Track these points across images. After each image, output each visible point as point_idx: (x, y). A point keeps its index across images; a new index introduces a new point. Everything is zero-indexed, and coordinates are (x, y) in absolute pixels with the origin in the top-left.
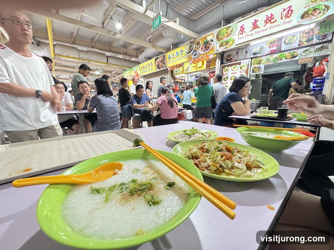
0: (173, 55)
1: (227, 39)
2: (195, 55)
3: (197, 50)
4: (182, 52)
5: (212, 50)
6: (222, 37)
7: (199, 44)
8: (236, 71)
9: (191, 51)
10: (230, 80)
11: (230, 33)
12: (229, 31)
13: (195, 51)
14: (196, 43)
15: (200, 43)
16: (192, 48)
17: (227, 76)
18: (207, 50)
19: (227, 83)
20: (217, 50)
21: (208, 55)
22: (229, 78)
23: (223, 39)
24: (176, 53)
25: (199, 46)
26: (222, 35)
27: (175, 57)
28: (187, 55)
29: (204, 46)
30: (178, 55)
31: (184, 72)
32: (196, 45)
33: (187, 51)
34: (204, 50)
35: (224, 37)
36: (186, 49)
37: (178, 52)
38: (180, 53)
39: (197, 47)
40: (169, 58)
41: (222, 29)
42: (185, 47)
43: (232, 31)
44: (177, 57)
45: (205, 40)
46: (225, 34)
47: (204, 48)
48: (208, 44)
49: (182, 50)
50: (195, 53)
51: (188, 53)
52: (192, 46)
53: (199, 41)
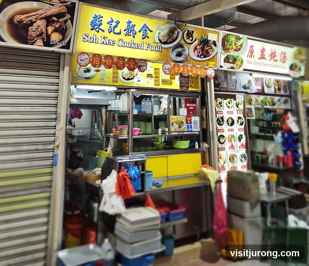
0: (114, 24)
1: (236, 54)
2: (179, 55)
3: (186, 48)
4: (148, 31)
5: (213, 61)
6: (229, 47)
7: (192, 36)
9: (171, 43)
10: (227, 124)
11: (239, 47)
12: (239, 43)
13: (180, 46)
14: (186, 32)
15: (195, 35)
16: (175, 36)
17: (221, 116)
18: (205, 57)
19: (223, 131)
20: (221, 65)
21: (206, 67)
22: (225, 120)
23: (230, 51)
24: (128, 25)
25: (192, 40)
26: (229, 43)
27: (120, 33)
28: (161, 45)
29: (200, 47)
30: (132, 34)
31: (117, 82)
32: (185, 36)
33: (160, 35)
34: (200, 54)
35: (231, 49)
36: (160, 31)
37: (135, 25)
38: (139, 32)
39: (185, 39)
40: (95, 24)
41: (230, 35)
42: (158, 25)
43: (241, 45)
44: (126, 35)
45: (205, 36)
46: (233, 45)
47: (200, 51)
48: (207, 46)
49: (147, 27)
50: (179, 50)
51: (163, 41)
52: (176, 32)
53: (193, 32)
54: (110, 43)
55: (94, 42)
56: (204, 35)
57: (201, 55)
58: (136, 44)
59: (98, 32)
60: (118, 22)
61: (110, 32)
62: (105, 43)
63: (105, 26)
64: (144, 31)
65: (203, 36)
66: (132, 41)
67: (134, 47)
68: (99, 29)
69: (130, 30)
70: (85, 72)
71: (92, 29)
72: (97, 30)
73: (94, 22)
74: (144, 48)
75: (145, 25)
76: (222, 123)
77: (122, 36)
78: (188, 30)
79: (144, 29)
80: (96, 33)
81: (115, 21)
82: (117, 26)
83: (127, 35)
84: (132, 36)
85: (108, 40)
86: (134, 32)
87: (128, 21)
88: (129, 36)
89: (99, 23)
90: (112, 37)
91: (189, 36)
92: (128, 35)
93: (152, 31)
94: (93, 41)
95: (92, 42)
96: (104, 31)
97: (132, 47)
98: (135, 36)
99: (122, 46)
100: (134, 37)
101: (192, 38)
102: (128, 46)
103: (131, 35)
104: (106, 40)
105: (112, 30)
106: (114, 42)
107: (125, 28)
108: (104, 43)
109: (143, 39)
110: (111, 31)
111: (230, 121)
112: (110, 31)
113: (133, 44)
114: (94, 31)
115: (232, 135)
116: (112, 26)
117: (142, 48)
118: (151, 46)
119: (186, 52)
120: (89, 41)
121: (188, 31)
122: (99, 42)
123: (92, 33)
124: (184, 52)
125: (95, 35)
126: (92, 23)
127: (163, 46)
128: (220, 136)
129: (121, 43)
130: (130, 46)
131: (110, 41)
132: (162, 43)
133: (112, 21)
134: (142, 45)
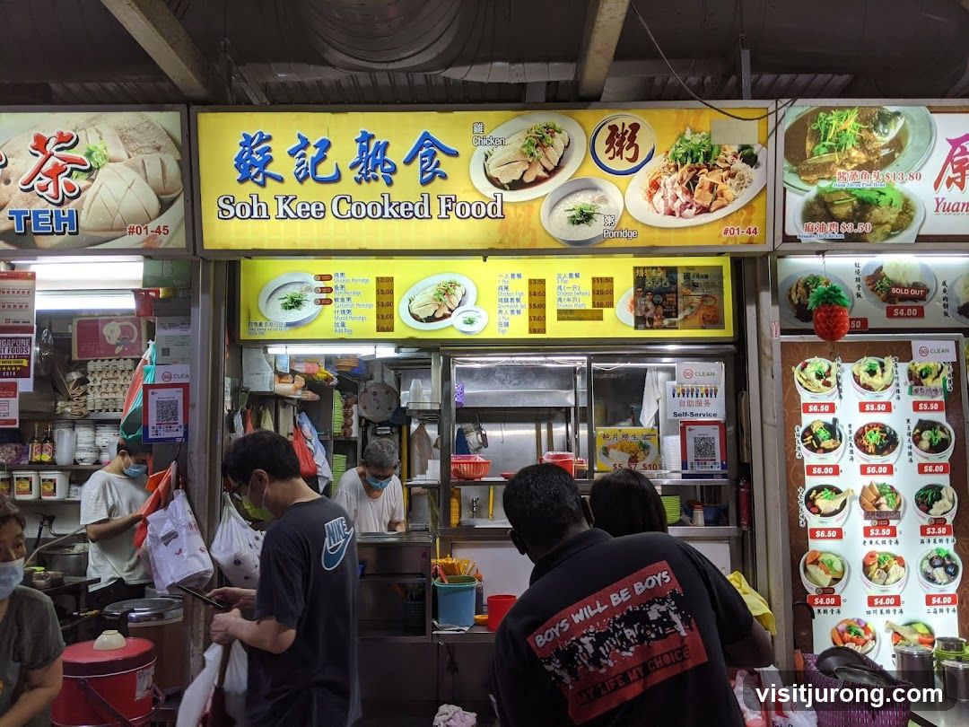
0: (312, 152)
1: (867, 183)
2: (584, 217)
3: (611, 191)
4: (440, 156)
5: (747, 223)
6: (826, 158)
8: (886, 396)
9: (539, 181)
10: (855, 449)
11: (886, 152)
12: (882, 138)
16: (554, 155)
17: (828, 418)
18: (704, 210)
19: (836, 471)
20: (790, 232)
22: (848, 433)
23: (832, 173)
24: (361, 147)
26: (827, 143)
27: (337, 178)
28: (499, 196)
29: (677, 176)
30: (379, 173)
33: (492, 162)
34: (677, 204)
35: (842, 166)
36: (490, 148)
37: (387, 144)
38: (408, 162)
40: (248, 162)
41: (828, 110)
42: (478, 129)
43: (897, 144)
44: (359, 181)
45: (694, 132)
46: (849, 146)
47: (679, 193)
48: (710, 170)
49: (435, 143)
50: (583, 200)
51: (505, 180)
52: (559, 142)
53: (635, 127)
54: (308, 215)
55: (255, 215)
56: (688, 132)
57: (683, 207)
58: (402, 206)
59: (263, 185)
60: (325, 146)
61: (301, 181)
62: (292, 215)
63: (283, 164)
64: (427, 158)
65: (688, 137)
66: (386, 196)
67: (395, 215)
68: (266, 175)
69: (373, 161)
70: (287, 307)
71: (241, 181)
72: (260, 179)
73: (244, 157)
74: (435, 212)
75: (426, 136)
76: (827, 444)
77: (348, 185)
78: (611, 124)
80: (257, 189)
81: (313, 143)
82: (325, 157)
83: (364, 182)
84: (382, 182)
85: (300, 205)
86: (388, 167)
87: (359, 135)
88: (373, 182)
89: (261, 158)
90: (310, 192)
92: (368, 180)
93: (455, 154)
94: (252, 214)
95: (250, 217)
96: (280, 180)
97: (387, 215)
98: (394, 177)
99: (352, 217)
100: (390, 183)
102: (371, 216)
103: (376, 179)
104: (293, 205)
105: (309, 171)
106: (322, 208)
107: (355, 157)
108: (288, 216)
109: (424, 183)
110: (306, 176)
111: (873, 438)
112: (301, 176)
113: (390, 204)
114: (249, 184)
115: (882, 486)
116: (308, 160)
117: (426, 215)
118: (459, 206)
119: (611, 205)
120: (239, 214)
121: (613, 129)
122: (273, 213)
123: (244, 192)
124: (603, 206)
125: (255, 197)
126: (239, 162)
127: (510, 196)
128: (819, 489)
129: (344, 206)
130: (379, 212)
131: (307, 206)
132: (502, 187)
133: (305, 144)
134: (426, 204)
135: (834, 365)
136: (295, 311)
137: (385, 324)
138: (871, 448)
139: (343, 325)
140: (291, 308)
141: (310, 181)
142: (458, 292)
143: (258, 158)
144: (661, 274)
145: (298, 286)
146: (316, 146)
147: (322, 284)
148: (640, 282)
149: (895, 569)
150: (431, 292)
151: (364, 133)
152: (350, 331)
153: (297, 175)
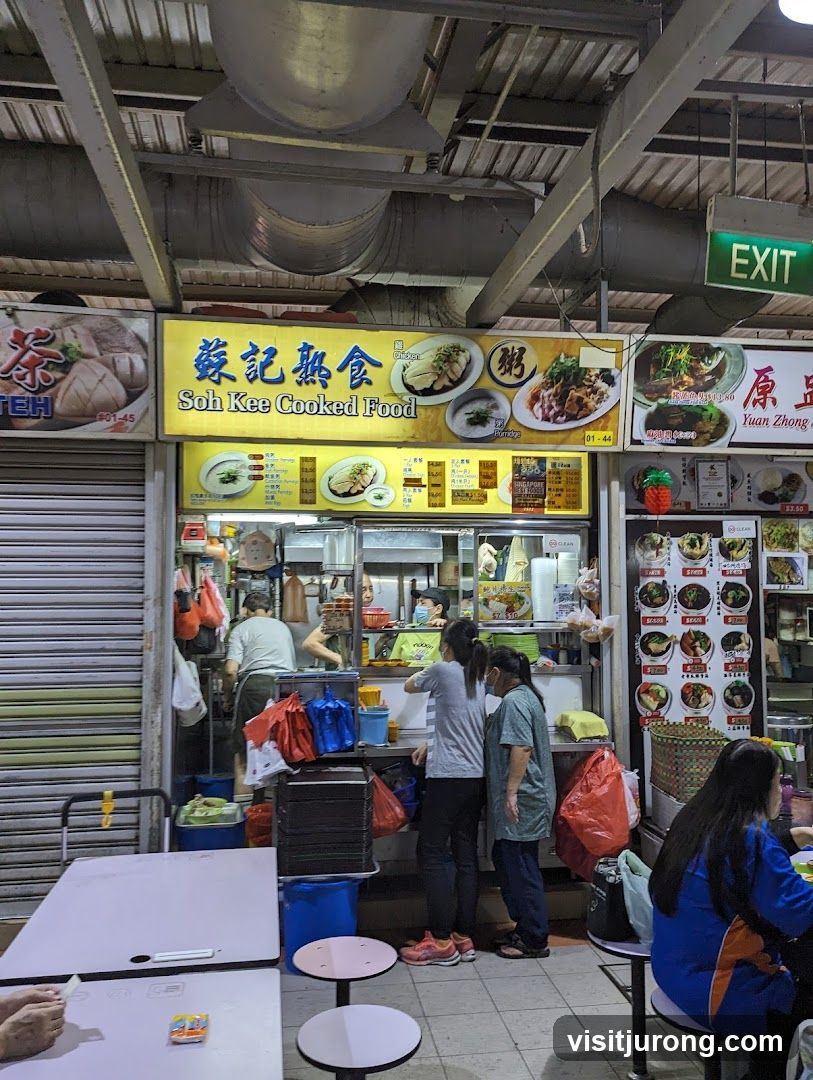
0: (261, 358)
1: (694, 400)
2: (479, 420)
3: (502, 400)
4: (367, 366)
5: (604, 428)
6: (665, 381)
7: (520, 364)
8: (703, 563)
9: (445, 389)
10: (678, 604)
11: (709, 378)
12: (707, 367)
13: (479, 395)
14: (498, 355)
15: (530, 361)
16: (459, 369)
18: (572, 418)
19: (664, 621)
20: (635, 438)
22: (673, 591)
23: (669, 393)
24: (302, 355)
25: (520, 376)
26: (666, 369)
27: (281, 380)
28: (413, 400)
29: (552, 391)
30: (316, 378)
31: (313, 502)
32: (495, 365)
33: (409, 372)
34: (552, 413)
35: (676, 387)
36: (407, 362)
37: (324, 354)
38: (341, 369)
39: (497, 374)
40: (206, 363)
41: (668, 344)
42: (399, 346)
43: (718, 372)
44: (299, 383)
45: (567, 357)
46: (682, 373)
47: (554, 404)
48: (578, 387)
49: (363, 355)
50: (479, 406)
51: (418, 388)
52: (463, 359)
53: (522, 350)
54: (256, 409)
55: (211, 408)
56: (563, 356)
57: (556, 415)
58: (335, 405)
59: (218, 382)
60: (272, 352)
61: (251, 381)
62: (242, 409)
63: (236, 366)
64: (356, 367)
65: (562, 360)
66: (322, 397)
68: (221, 375)
69: (312, 367)
70: (224, 481)
71: (199, 378)
72: (215, 378)
73: (203, 358)
74: (361, 411)
75: (356, 349)
76: (658, 600)
77: (290, 386)
78: (503, 346)
79: (354, 360)
80: (213, 386)
81: (262, 349)
82: (272, 362)
83: (304, 384)
84: (319, 384)
85: (249, 401)
86: (324, 372)
87: (302, 346)
88: (311, 384)
89: (217, 360)
90: (258, 390)
91: (510, 364)
92: (307, 383)
93: (379, 365)
94: (208, 406)
95: (206, 409)
96: (233, 379)
97: (321, 412)
98: (328, 382)
99: (293, 412)
100: (325, 386)
101: (519, 369)
102: (309, 412)
103: (314, 382)
104: (243, 400)
105: (258, 373)
106: (267, 404)
107: (297, 363)
108: (239, 409)
109: (353, 387)
110: (255, 377)
111: (692, 596)
112: (251, 377)
113: (325, 403)
114: (207, 381)
115: (697, 633)
116: (257, 364)
117: (354, 413)
118: (381, 406)
119: (501, 411)
120: (196, 406)
121: (505, 351)
122: (226, 406)
123: (202, 388)
124: (495, 412)
125: (211, 392)
126: (198, 363)
127: (422, 401)
128: (651, 635)
129: (287, 404)
130: (315, 409)
131: (255, 401)
132: (416, 393)
133: (255, 350)
134: (354, 405)
135: (665, 538)
136: (231, 485)
137: (308, 497)
138: (690, 604)
139: (273, 497)
140: (227, 482)
141: (258, 381)
142: (370, 472)
143: (215, 360)
144: (534, 462)
145: (234, 464)
146: (264, 353)
147: (255, 462)
148: (517, 468)
149: (705, 696)
150: (347, 472)
151: (305, 344)
152: (278, 504)
153: (248, 375)
